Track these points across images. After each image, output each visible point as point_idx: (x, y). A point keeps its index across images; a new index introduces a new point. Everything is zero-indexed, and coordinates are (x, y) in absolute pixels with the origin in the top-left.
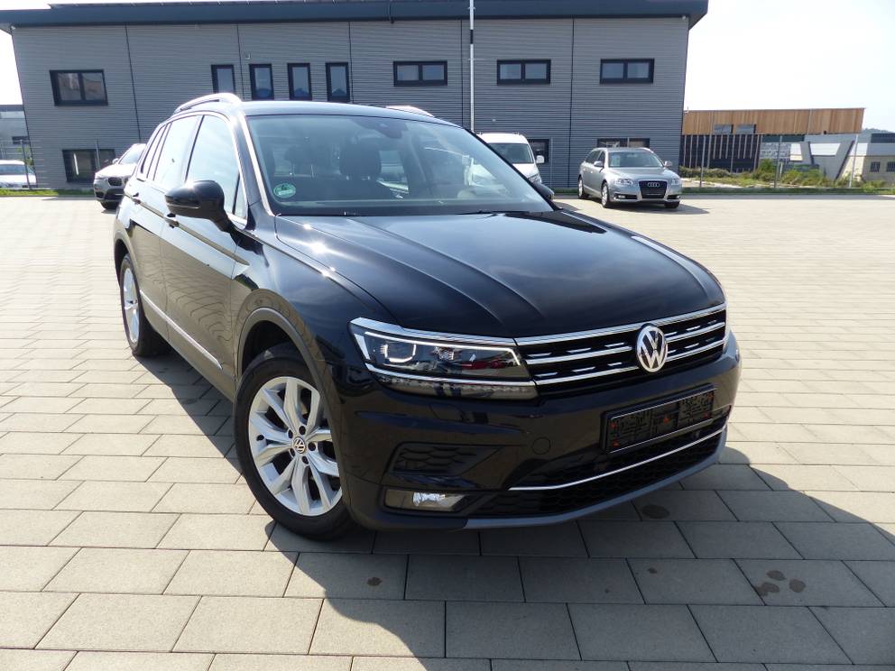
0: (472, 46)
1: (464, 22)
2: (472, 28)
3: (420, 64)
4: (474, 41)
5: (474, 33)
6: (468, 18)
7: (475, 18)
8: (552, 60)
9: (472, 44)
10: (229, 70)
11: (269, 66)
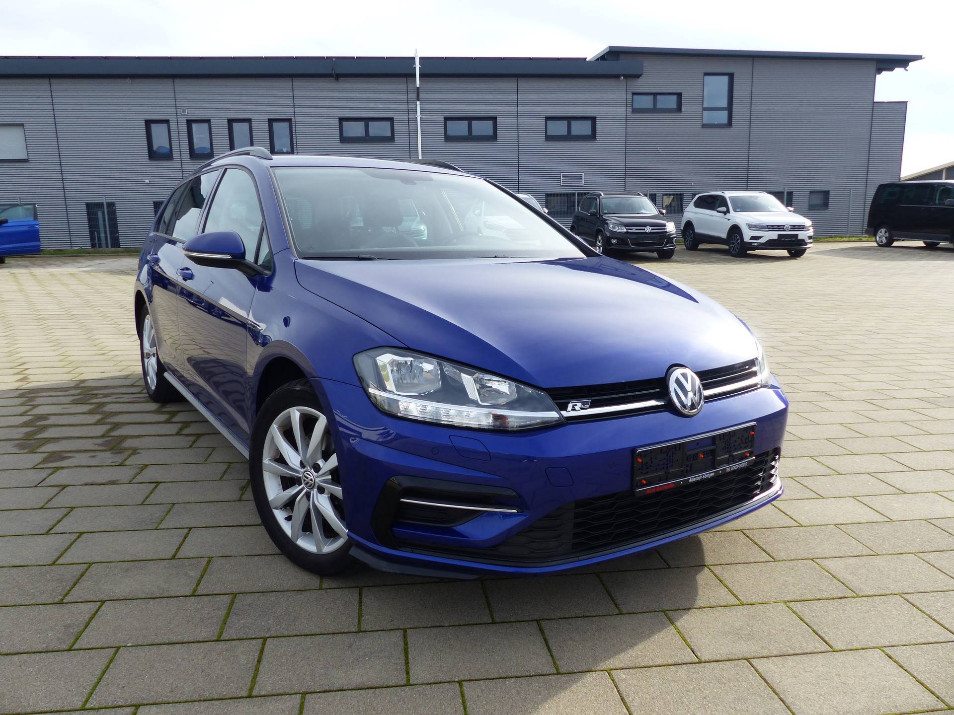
0: (418, 103)
1: (410, 80)
2: (418, 86)
3: (366, 120)
4: (421, 98)
5: (420, 90)
6: (414, 76)
7: (421, 76)
8: (498, 117)
9: (418, 101)
10: (165, 126)
11: (208, 121)
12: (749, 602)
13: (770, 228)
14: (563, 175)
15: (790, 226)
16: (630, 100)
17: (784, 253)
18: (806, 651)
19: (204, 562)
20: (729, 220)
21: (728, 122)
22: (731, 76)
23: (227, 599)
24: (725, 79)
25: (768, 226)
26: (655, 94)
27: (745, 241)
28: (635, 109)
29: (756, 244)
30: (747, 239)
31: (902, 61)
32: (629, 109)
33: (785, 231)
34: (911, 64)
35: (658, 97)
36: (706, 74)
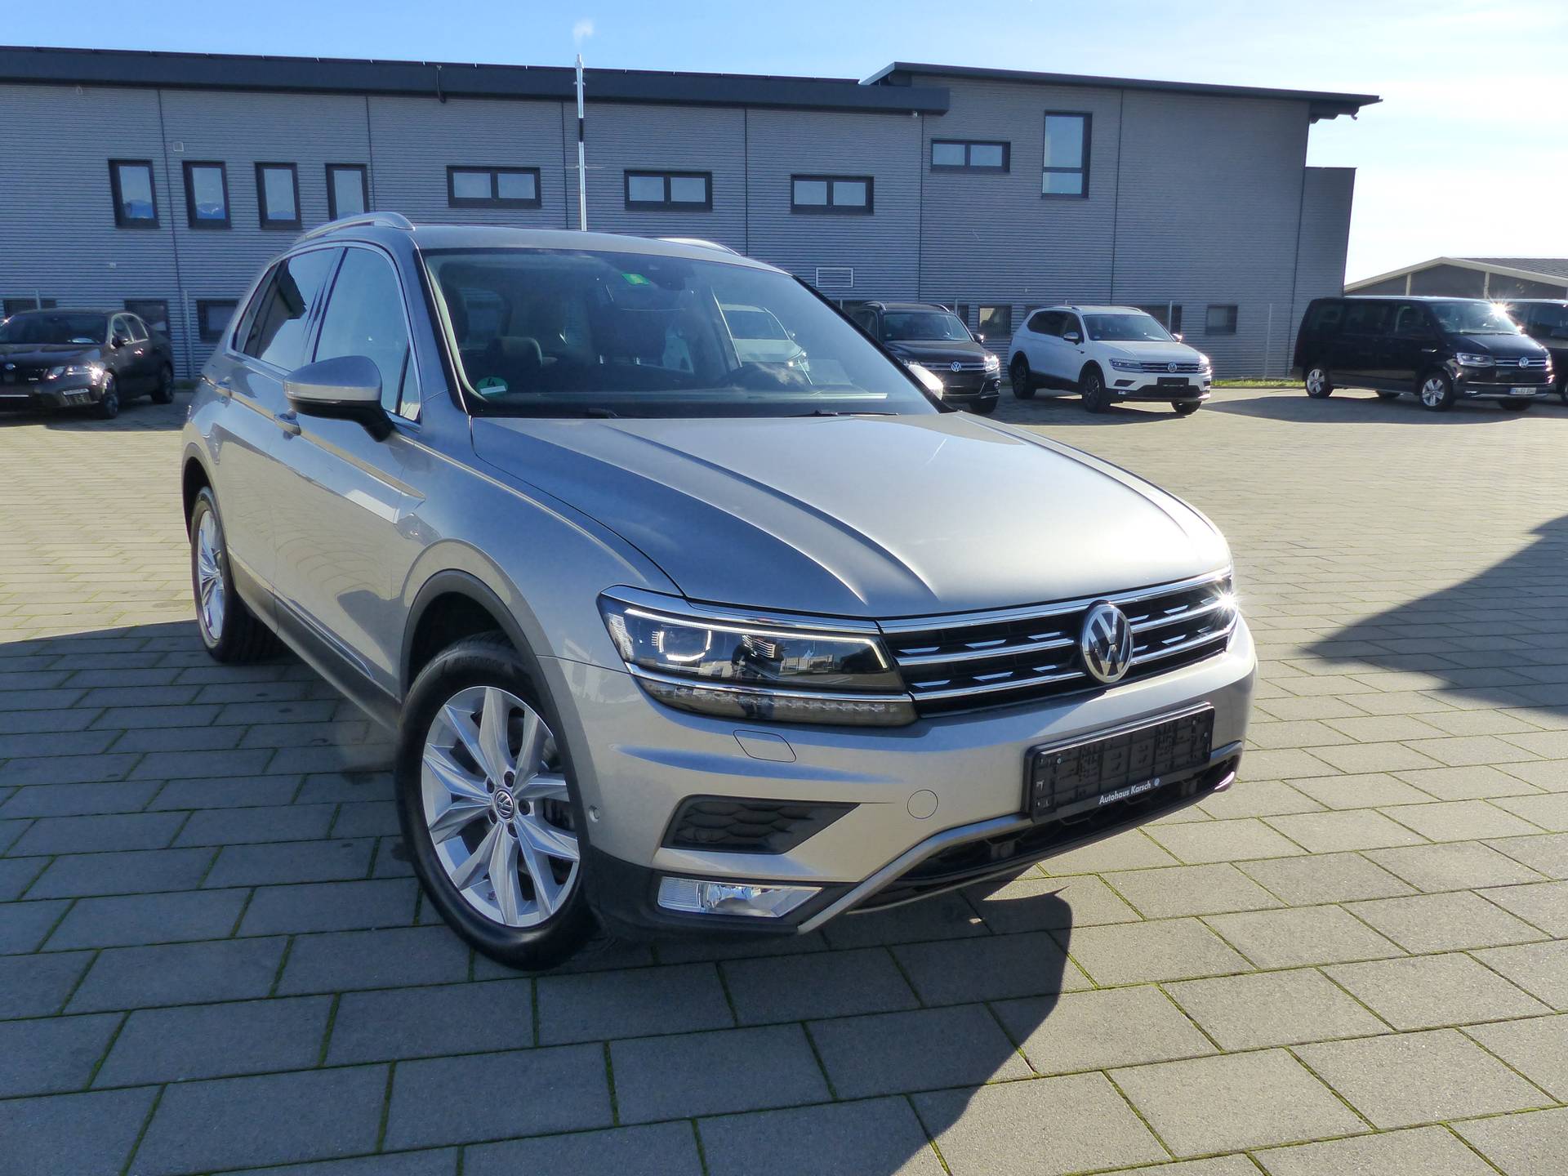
0: (581, 145)
1: (567, 105)
2: (581, 116)
3: (494, 171)
4: (585, 135)
5: (585, 123)
6: (574, 99)
7: (587, 99)
8: (714, 172)
9: (581, 141)
10: (143, 172)
11: (220, 164)
12: (1107, 985)
13: (1146, 368)
14: (819, 270)
15: (1177, 364)
16: (927, 150)
17: (1167, 407)
18: (1184, 1055)
19: (283, 943)
20: (1082, 353)
21: (1082, 191)
22: (1088, 118)
23: (326, 1001)
24: (1078, 123)
25: (1142, 364)
26: (968, 143)
27: (1107, 387)
28: (935, 165)
29: (1124, 393)
30: (1110, 384)
31: (1348, 104)
32: (927, 166)
33: (1169, 372)
34: (1362, 109)
35: (973, 147)
36: (1049, 113)
